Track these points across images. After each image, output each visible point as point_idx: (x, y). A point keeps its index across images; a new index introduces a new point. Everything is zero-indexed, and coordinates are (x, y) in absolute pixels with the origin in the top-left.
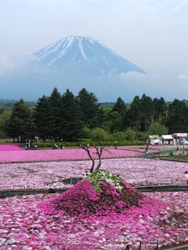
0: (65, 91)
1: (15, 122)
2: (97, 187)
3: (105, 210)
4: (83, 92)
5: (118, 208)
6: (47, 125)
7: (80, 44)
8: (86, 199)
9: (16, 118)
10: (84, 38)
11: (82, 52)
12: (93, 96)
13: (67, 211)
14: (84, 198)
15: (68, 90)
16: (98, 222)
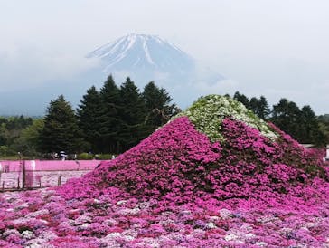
0: (125, 81)
1: (51, 127)
2: (211, 131)
3: (240, 184)
4: (151, 87)
5: (275, 181)
6: (97, 129)
7: (144, 45)
8: (182, 158)
9: (53, 123)
10: (150, 37)
11: (147, 55)
12: (164, 93)
13: (129, 190)
14: (175, 157)
15: (128, 79)
16: (225, 213)
